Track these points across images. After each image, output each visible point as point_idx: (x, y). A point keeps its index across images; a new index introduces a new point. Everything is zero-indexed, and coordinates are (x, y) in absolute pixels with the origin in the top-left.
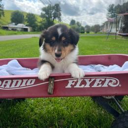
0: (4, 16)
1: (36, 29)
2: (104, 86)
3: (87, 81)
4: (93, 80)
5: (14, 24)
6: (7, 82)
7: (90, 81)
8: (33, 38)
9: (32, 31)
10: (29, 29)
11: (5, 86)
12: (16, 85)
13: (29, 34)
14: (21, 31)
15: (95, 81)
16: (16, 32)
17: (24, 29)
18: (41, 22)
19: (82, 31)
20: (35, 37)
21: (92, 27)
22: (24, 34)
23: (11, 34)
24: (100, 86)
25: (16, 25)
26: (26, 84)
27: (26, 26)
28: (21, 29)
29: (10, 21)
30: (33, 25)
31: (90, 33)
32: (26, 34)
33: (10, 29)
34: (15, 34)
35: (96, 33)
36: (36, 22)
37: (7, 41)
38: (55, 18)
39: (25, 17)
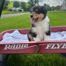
0: (10, 4)
1: (26, 10)
5: (15, 8)
9: (24, 11)
10: (22, 10)
13: (23, 12)
17: (20, 10)
18: (28, 6)
19: (50, 9)
20: (26, 14)
21: (56, 7)
22: (20, 13)
25: (16, 8)
27: (21, 8)
28: (18, 10)
29: (13, 7)
30: (24, 8)
31: (55, 10)
33: (13, 10)
34: (16, 13)
35: (58, 10)
36: (26, 6)
37: (12, 17)
38: (35, 3)
39: (20, 4)
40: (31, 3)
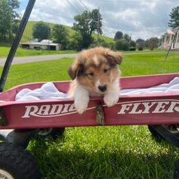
1: (67, 47)
2: (168, 111)
3: (146, 105)
4: (153, 104)
5: (37, 40)
6: (44, 108)
7: (149, 105)
8: (62, 59)
9: (61, 50)
11: (43, 112)
12: (56, 111)
13: (58, 53)
14: (47, 50)
15: (156, 105)
16: (40, 51)
17: (51, 46)
19: (132, 47)
21: (147, 41)
22: (50, 54)
23: (34, 55)
24: (163, 111)
25: (39, 41)
26: (68, 110)
27: (54, 42)
28: (46, 47)
29: (32, 37)
30: (62, 41)
31: (144, 50)
32: (53, 53)
33: (32, 47)
34: (39, 54)
35: (152, 50)
36: (67, 37)
38: (93, 29)
39: (52, 30)
40: (81, 30)
